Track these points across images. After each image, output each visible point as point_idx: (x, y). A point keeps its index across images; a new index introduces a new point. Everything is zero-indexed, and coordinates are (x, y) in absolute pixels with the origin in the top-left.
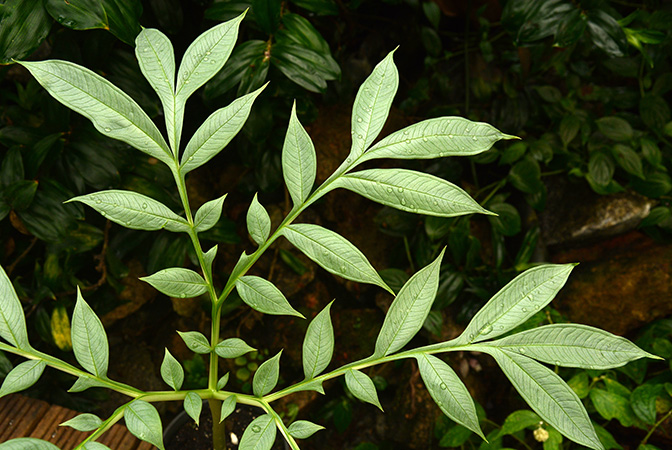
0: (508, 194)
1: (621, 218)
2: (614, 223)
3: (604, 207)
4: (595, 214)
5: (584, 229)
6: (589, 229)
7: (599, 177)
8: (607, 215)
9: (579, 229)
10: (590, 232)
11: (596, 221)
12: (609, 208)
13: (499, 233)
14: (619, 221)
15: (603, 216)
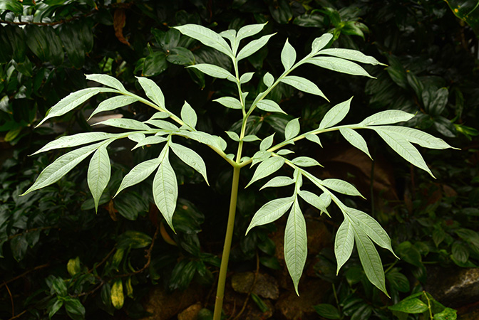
0: (400, 269)
1: (476, 279)
2: (471, 282)
3: (464, 274)
4: (459, 279)
5: (452, 288)
6: (456, 288)
7: (459, 258)
8: (467, 277)
9: (449, 288)
10: (456, 290)
11: (460, 282)
12: (467, 273)
13: (396, 289)
14: (475, 281)
15: (464, 279)
